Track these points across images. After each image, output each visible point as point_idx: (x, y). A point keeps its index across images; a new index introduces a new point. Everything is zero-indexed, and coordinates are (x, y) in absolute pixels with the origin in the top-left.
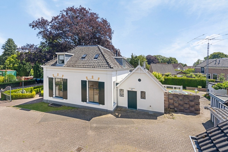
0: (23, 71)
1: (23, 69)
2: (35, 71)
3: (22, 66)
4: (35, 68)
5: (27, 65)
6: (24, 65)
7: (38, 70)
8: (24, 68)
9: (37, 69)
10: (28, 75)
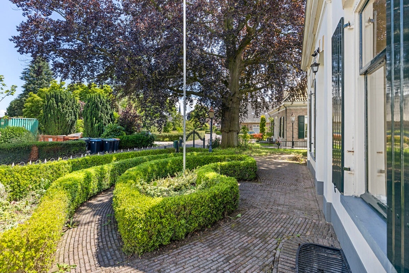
0: (57, 121)
1: (57, 115)
2: (89, 120)
3: (55, 105)
4: (89, 111)
5: (67, 104)
6: (59, 104)
7: (96, 115)
8: (59, 110)
9: (93, 112)
10: (70, 131)
